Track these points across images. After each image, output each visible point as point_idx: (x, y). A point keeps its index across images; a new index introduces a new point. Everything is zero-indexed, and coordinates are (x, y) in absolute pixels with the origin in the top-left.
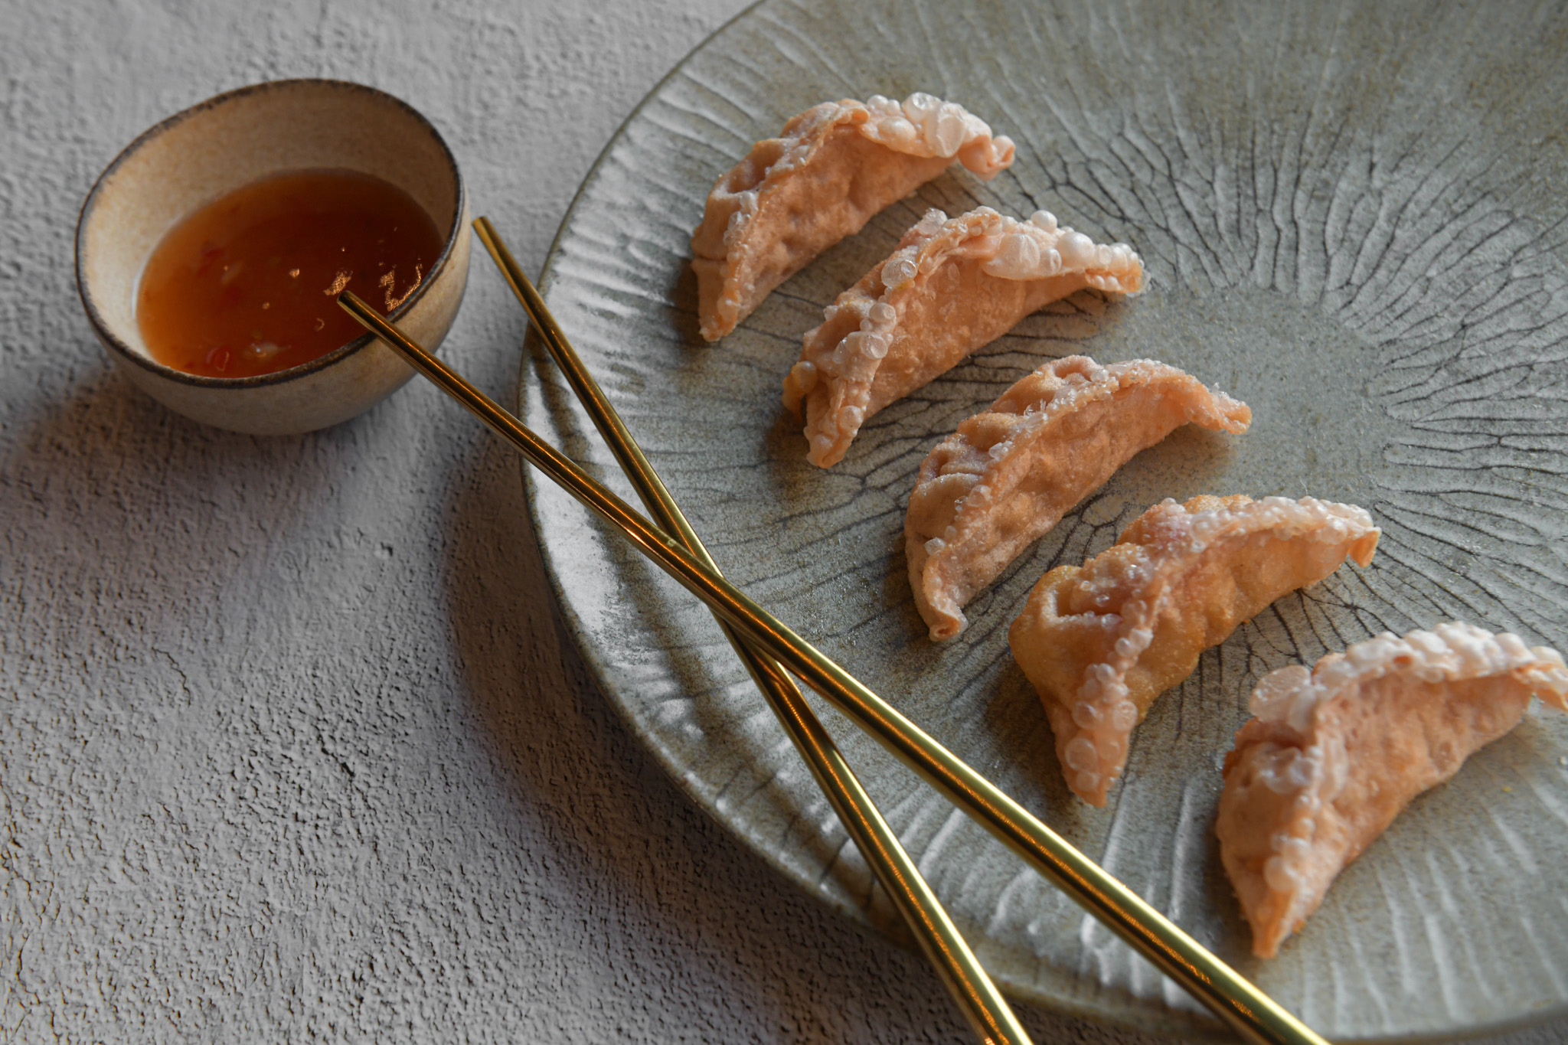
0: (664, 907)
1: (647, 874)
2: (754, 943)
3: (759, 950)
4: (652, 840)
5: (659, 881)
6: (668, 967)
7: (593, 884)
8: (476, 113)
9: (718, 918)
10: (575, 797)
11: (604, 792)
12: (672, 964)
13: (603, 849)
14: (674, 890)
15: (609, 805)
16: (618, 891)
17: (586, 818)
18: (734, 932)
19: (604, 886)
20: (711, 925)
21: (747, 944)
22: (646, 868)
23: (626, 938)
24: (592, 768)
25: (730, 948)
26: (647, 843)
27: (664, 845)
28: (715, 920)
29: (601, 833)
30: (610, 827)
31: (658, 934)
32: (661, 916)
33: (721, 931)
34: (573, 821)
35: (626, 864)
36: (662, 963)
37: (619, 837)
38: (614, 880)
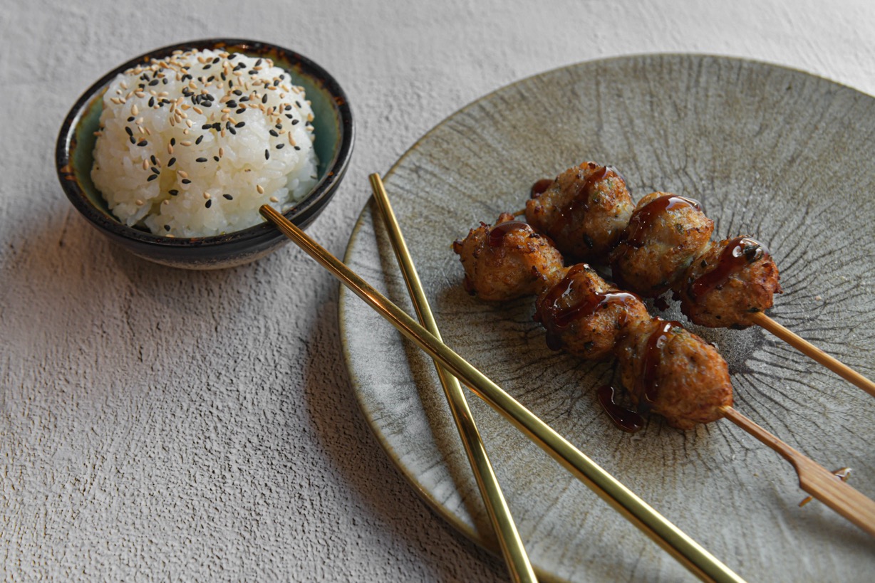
0: (47, 536)
1: (42, 516)
2: (97, 562)
3: (99, 566)
4: (50, 495)
5: (48, 520)
6: (40, 572)
7: (7, 519)
8: (52, 62)
9: (79, 545)
10: (10, 466)
11: (29, 465)
12: (43, 571)
13: (19, 499)
14: (56, 526)
15: (30, 473)
16: (22, 524)
17: (13, 479)
18: (86, 555)
19: (14, 521)
20: (73, 549)
21: (93, 562)
22: (43, 511)
23: (19, 553)
24: (25, 449)
25: (82, 564)
26: (47, 496)
27: (57, 499)
28: (77, 546)
29: (20, 489)
30: (27, 486)
31: (39, 552)
32: (44, 541)
33: (79, 554)
34: (5, 480)
35: (30, 508)
36: (37, 570)
37: (31, 492)
38: (21, 517)
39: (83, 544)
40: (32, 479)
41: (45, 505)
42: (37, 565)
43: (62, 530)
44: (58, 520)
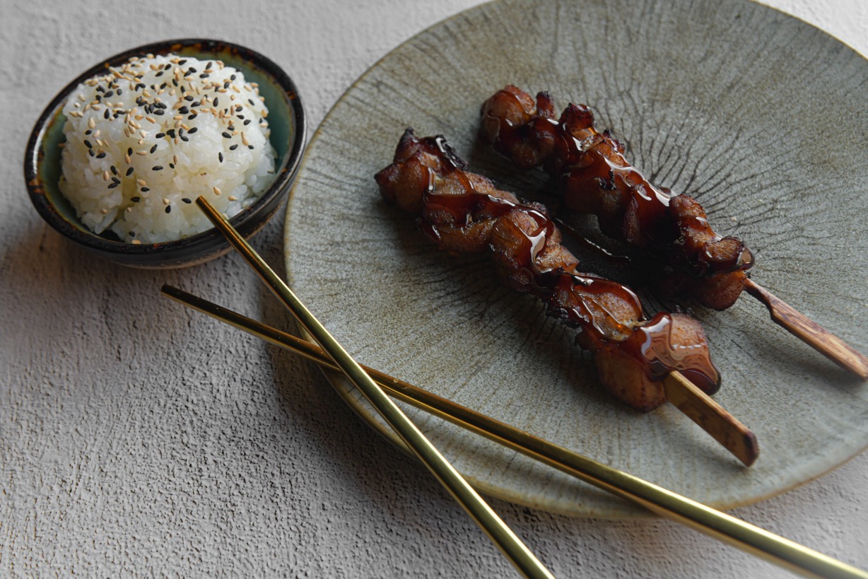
39: (71, 544)
40: (21, 483)
41: (34, 508)
42: (29, 568)
43: (51, 532)
44: (47, 522)
